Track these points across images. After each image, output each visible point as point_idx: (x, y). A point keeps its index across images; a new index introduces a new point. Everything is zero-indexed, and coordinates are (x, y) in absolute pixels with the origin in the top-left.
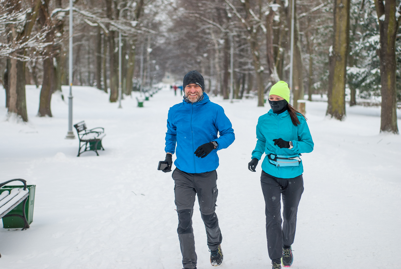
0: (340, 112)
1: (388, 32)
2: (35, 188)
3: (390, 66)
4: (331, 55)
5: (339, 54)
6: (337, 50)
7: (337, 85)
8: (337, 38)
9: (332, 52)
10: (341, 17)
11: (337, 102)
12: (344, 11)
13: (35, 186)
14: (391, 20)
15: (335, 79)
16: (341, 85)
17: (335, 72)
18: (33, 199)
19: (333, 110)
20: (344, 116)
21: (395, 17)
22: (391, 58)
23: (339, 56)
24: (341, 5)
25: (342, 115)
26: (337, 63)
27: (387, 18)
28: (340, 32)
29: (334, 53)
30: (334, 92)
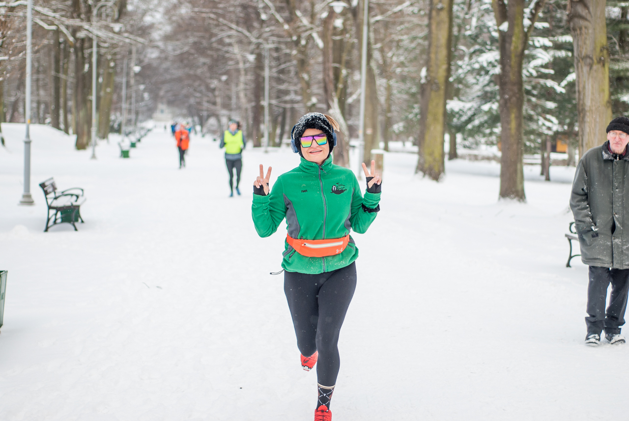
0: (436, 170)
1: (512, 48)
2: (6, 275)
3: (514, 99)
4: (423, 81)
5: (436, 81)
6: (433, 75)
7: (432, 128)
8: (433, 56)
9: (426, 77)
10: (438, 24)
11: (431, 154)
12: (444, 15)
13: (7, 272)
14: (517, 30)
15: (430, 119)
17: (430, 107)
18: (4, 292)
19: (426, 166)
20: (442, 174)
21: (523, 27)
22: (515, 89)
23: (436, 84)
24: (440, 6)
25: (439, 174)
26: (433, 94)
27: (511, 27)
28: (437, 47)
29: (429, 78)
30: (427, 137)
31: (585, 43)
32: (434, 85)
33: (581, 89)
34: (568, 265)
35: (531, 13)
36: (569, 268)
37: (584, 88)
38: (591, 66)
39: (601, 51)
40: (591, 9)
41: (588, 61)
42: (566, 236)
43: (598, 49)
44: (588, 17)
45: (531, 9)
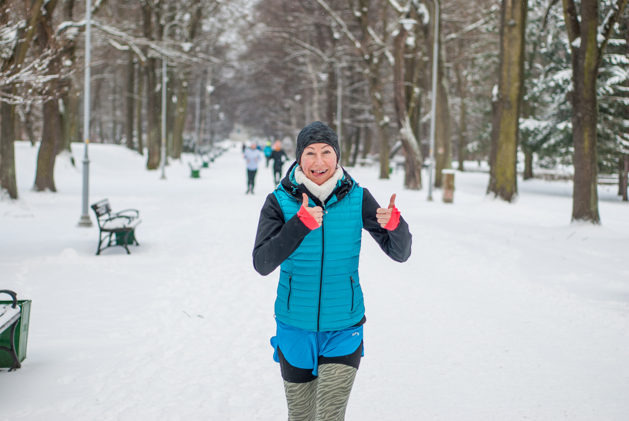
0: (508, 189)
1: (585, 64)
2: (30, 305)
3: (587, 118)
4: (495, 99)
5: (508, 99)
6: (505, 92)
7: (504, 146)
8: (505, 73)
9: (498, 95)
10: (510, 41)
11: (504, 174)
12: (516, 32)
13: (30, 302)
14: (590, 46)
15: (502, 138)
16: (511, 147)
17: (502, 126)
18: (27, 322)
19: (498, 186)
20: (514, 195)
21: (597, 42)
22: (589, 106)
23: (509, 102)
24: (512, 22)
25: (511, 194)
26: (505, 112)
27: (583, 43)
28: (510, 64)
29: (501, 97)
30: (499, 157)
32: (506, 104)
35: (605, 28)
45: (605, 25)
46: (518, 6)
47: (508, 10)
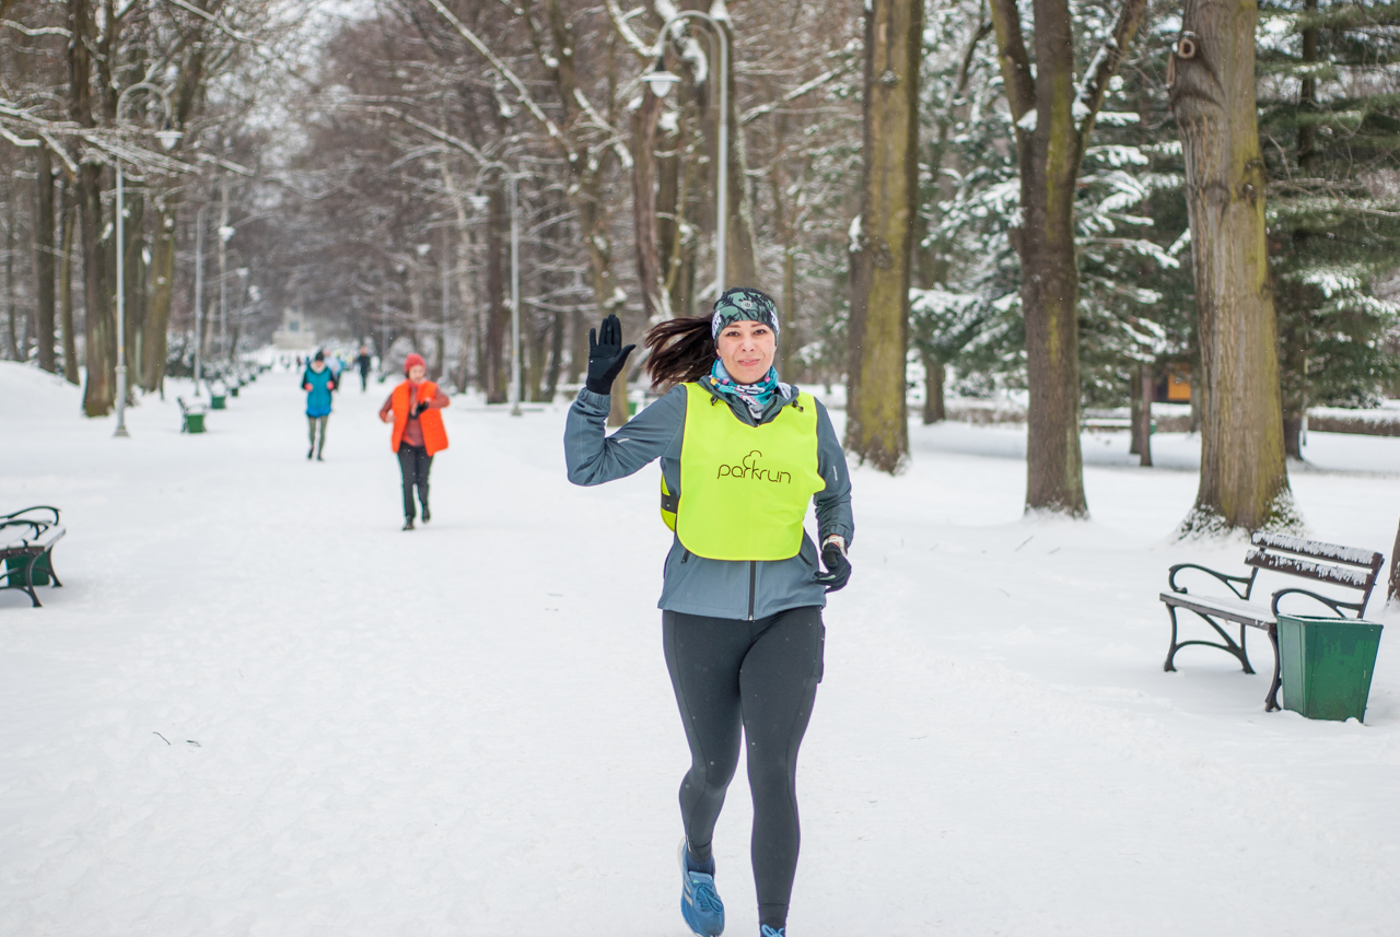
0: (888, 445)
1: (1048, 168)
3: (1055, 284)
5: (884, 246)
6: (876, 232)
7: (877, 352)
8: (875, 190)
9: (861, 238)
10: (886, 118)
11: (876, 412)
12: (898, 97)
14: (1057, 128)
15: (872, 330)
16: (893, 351)
17: (872, 305)
19: (866, 438)
20: (902, 458)
21: (1072, 119)
22: (1057, 259)
23: (885, 252)
24: (888, 77)
25: (896, 456)
26: (877, 275)
27: (1043, 121)
28: (885, 169)
29: (867, 240)
30: (866, 374)
31: (1209, 154)
32: (880, 257)
33: (1203, 260)
34: (1169, 667)
35: (1089, 87)
36: (1170, 673)
37: (1210, 254)
38: (1224, 206)
39: (1247, 170)
40: (1221, 76)
41: (1218, 192)
42: (1163, 597)
43: (1240, 168)
44: (1216, 94)
45: (1090, 80)
46: (902, 41)
47: (880, 51)
